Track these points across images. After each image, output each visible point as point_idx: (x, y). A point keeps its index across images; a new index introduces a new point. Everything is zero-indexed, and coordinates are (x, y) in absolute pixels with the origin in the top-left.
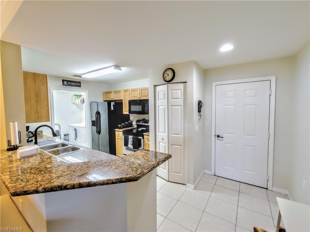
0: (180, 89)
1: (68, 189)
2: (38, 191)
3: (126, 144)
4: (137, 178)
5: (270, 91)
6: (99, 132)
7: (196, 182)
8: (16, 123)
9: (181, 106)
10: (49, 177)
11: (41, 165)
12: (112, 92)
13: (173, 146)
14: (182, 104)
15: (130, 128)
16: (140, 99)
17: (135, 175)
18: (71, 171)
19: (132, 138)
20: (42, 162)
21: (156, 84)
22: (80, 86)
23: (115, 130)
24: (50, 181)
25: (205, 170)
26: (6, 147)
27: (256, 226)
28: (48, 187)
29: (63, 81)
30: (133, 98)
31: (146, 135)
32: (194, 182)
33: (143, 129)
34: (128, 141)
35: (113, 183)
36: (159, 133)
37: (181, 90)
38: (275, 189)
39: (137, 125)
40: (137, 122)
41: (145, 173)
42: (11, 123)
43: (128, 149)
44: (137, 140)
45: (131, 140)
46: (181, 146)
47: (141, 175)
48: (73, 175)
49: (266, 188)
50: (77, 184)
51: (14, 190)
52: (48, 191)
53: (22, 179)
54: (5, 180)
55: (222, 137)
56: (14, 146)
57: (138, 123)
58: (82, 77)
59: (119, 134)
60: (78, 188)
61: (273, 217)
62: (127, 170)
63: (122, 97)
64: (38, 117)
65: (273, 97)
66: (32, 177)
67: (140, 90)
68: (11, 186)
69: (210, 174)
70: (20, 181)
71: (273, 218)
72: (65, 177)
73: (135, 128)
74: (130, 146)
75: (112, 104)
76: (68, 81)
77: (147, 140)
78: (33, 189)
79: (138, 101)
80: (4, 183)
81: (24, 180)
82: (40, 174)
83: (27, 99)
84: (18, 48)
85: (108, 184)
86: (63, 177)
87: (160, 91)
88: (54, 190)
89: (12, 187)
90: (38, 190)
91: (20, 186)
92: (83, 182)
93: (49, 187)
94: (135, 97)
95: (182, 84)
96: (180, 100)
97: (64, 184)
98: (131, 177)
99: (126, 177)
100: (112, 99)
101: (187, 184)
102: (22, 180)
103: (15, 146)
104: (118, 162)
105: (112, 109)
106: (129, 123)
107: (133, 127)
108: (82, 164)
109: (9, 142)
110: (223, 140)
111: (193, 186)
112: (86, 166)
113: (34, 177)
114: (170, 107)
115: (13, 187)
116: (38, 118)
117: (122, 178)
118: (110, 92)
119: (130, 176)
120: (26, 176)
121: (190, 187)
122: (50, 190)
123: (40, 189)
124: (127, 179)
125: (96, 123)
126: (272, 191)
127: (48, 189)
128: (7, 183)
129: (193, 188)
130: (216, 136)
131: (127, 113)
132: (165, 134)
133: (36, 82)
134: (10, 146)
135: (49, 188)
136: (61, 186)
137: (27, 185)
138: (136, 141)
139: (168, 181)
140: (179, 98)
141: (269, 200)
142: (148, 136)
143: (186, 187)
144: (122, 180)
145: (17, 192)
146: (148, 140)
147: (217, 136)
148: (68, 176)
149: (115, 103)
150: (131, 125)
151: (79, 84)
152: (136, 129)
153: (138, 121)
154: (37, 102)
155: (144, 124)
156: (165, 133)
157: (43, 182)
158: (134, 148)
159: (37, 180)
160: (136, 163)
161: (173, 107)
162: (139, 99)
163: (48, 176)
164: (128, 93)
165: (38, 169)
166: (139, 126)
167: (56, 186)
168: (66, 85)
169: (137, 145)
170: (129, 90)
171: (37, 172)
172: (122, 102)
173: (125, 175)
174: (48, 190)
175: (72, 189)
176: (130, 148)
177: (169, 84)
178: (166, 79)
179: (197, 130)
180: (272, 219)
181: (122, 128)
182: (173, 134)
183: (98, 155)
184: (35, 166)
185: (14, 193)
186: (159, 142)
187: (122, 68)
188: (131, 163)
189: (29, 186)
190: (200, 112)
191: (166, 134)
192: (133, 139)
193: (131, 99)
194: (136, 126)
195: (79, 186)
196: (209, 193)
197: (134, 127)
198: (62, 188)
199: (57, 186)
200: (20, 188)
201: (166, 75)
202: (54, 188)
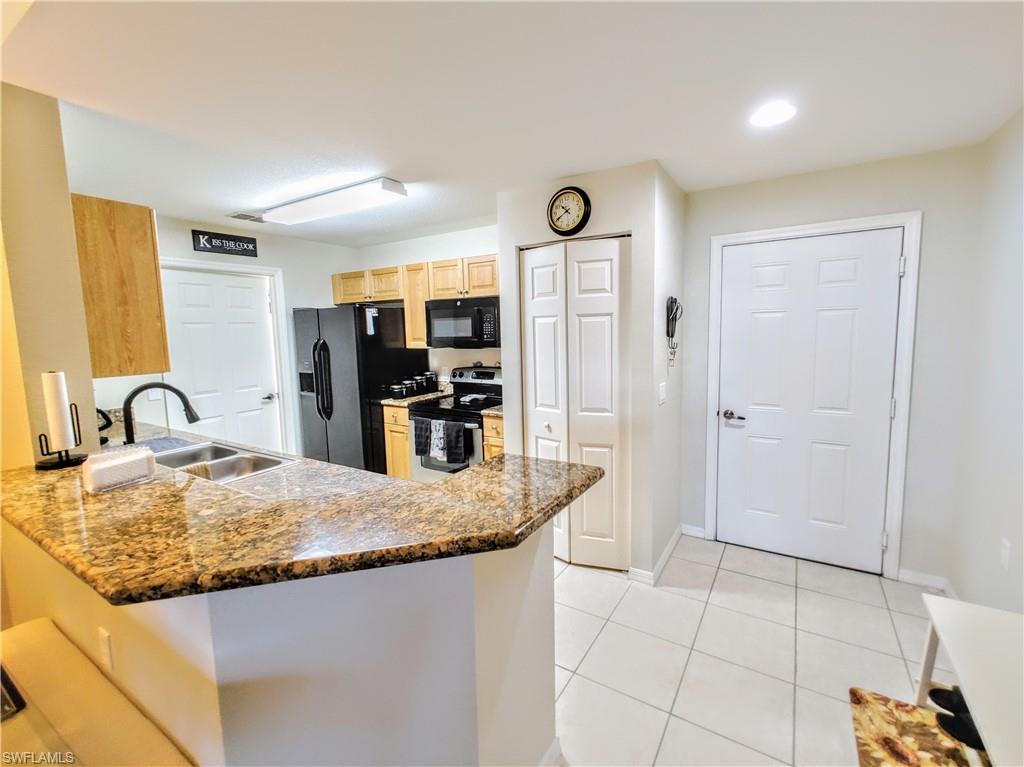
0: (607, 260)
1: (297, 577)
2: (199, 586)
3: (422, 448)
4: (517, 536)
5: (902, 261)
6: (326, 410)
7: (661, 562)
8: (62, 375)
9: (611, 315)
10: (222, 544)
11: (178, 510)
12: (367, 275)
13: (585, 449)
14: (614, 308)
15: (431, 396)
16: (467, 296)
17: (508, 528)
18: (291, 525)
19: (442, 429)
20: (177, 501)
21: (522, 244)
22: (254, 253)
23: (383, 402)
24: (230, 554)
25: (684, 526)
26: (30, 458)
27: (856, 685)
28: (229, 573)
29: (196, 234)
30: (441, 292)
31: (488, 416)
32: (654, 563)
33: (476, 400)
34: (428, 438)
35: (441, 555)
36: (536, 407)
37: (611, 260)
38: (906, 575)
39: (457, 386)
40: (454, 376)
41: (536, 524)
42: (45, 377)
43: (429, 464)
44: (462, 434)
45: (441, 434)
46: (611, 447)
47: (527, 528)
48: (300, 534)
49: (879, 572)
50: (324, 560)
51: (116, 584)
52: (234, 586)
53: (130, 551)
54: (69, 557)
55: (740, 418)
56: (60, 453)
57: (458, 380)
58: (264, 219)
59: (397, 416)
60: (329, 572)
61: (906, 658)
62: (474, 516)
63: (401, 290)
64: (132, 356)
65: (909, 283)
66: (164, 546)
67: (466, 262)
68: (104, 574)
69: (701, 535)
70: (124, 557)
71: (905, 660)
72: (275, 540)
73: (448, 396)
74: (437, 453)
75: (371, 313)
76: (212, 236)
77: (494, 433)
78: (180, 578)
79: (459, 303)
80: (71, 567)
81: (137, 555)
82: (184, 536)
83: (91, 294)
84: (48, 107)
85: (423, 558)
86: (268, 541)
87: (536, 268)
88: (252, 580)
89: (108, 577)
90: (199, 582)
91: (135, 573)
92: (344, 556)
93: (234, 570)
94: (448, 289)
95: (616, 242)
96: (609, 294)
97: (280, 562)
98: (497, 534)
99: (480, 534)
100: (368, 300)
101: (631, 569)
102: (131, 556)
103: (63, 454)
104: (437, 494)
105: (371, 331)
106: (429, 380)
107: (442, 391)
108: (318, 503)
109: (43, 440)
110: (743, 427)
111: (651, 574)
112: (334, 507)
113: (168, 544)
114: (574, 320)
115: (111, 577)
116: (131, 361)
117: (469, 540)
118: (359, 275)
119: (494, 532)
120: (140, 542)
121: (642, 578)
122: (237, 581)
123: (205, 579)
124: (485, 541)
125: (315, 382)
126: (897, 581)
127: (233, 577)
128: (80, 568)
129: (652, 582)
130: (722, 414)
131: (422, 345)
132: (559, 412)
133: (118, 235)
134: (49, 454)
135: (234, 574)
136: (274, 569)
137: (155, 569)
138: (458, 437)
139: (570, 563)
140: (604, 290)
141: (889, 609)
142: (498, 421)
143: (629, 579)
144: (470, 545)
145: (128, 590)
146: (498, 433)
147: (726, 413)
148: (286, 538)
149: (380, 311)
150: (432, 385)
151: (251, 247)
152: (452, 399)
153: (458, 372)
154: (124, 301)
155: (478, 381)
156: (558, 408)
157: (207, 560)
158: (449, 461)
159: (184, 553)
160: (497, 495)
161: (584, 319)
162: (461, 296)
163: (216, 541)
164: (421, 275)
165: (171, 520)
166: (461, 389)
167: (256, 567)
168: (205, 249)
169: (461, 451)
170: (425, 267)
171: (171, 531)
172: (403, 309)
173: (476, 530)
174: (231, 582)
175: (309, 575)
176: (434, 463)
177: (569, 243)
178: (559, 224)
179: (663, 395)
180: (901, 662)
181: (405, 397)
182: (582, 411)
183: (350, 480)
184: (160, 514)
185: (120, 592)
186: (537, 437)
187: (406, 186)
188: (482, 496)
189: (164, 570)
190: (672, 336)
191: (561, 411)
192: (447, 429)
193: (432, 298)
194: (450, 390)
195: (333, 566)
196: (703, 595)
197: (445, 394)
198: (278, 575)
199: (258, 570)
200: (136, 577)
201: (559, 212)
202: (252, 576)
